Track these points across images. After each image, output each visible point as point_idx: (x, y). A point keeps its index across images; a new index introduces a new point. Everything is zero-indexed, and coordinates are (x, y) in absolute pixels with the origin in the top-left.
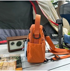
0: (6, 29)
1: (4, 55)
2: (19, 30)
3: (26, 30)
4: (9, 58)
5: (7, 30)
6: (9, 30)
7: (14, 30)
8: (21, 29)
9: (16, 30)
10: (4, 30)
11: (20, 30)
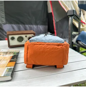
0: (15, 24)
1: (2, 50)
2: (29, 26)
3: (39, 26)
4: (7, 53)
5: (16, 26)
6: (18, 25)
7: (23, 25)
8: (32, 24)
9: (26, 25)
10: (12, 25)
11: (31, 26)
